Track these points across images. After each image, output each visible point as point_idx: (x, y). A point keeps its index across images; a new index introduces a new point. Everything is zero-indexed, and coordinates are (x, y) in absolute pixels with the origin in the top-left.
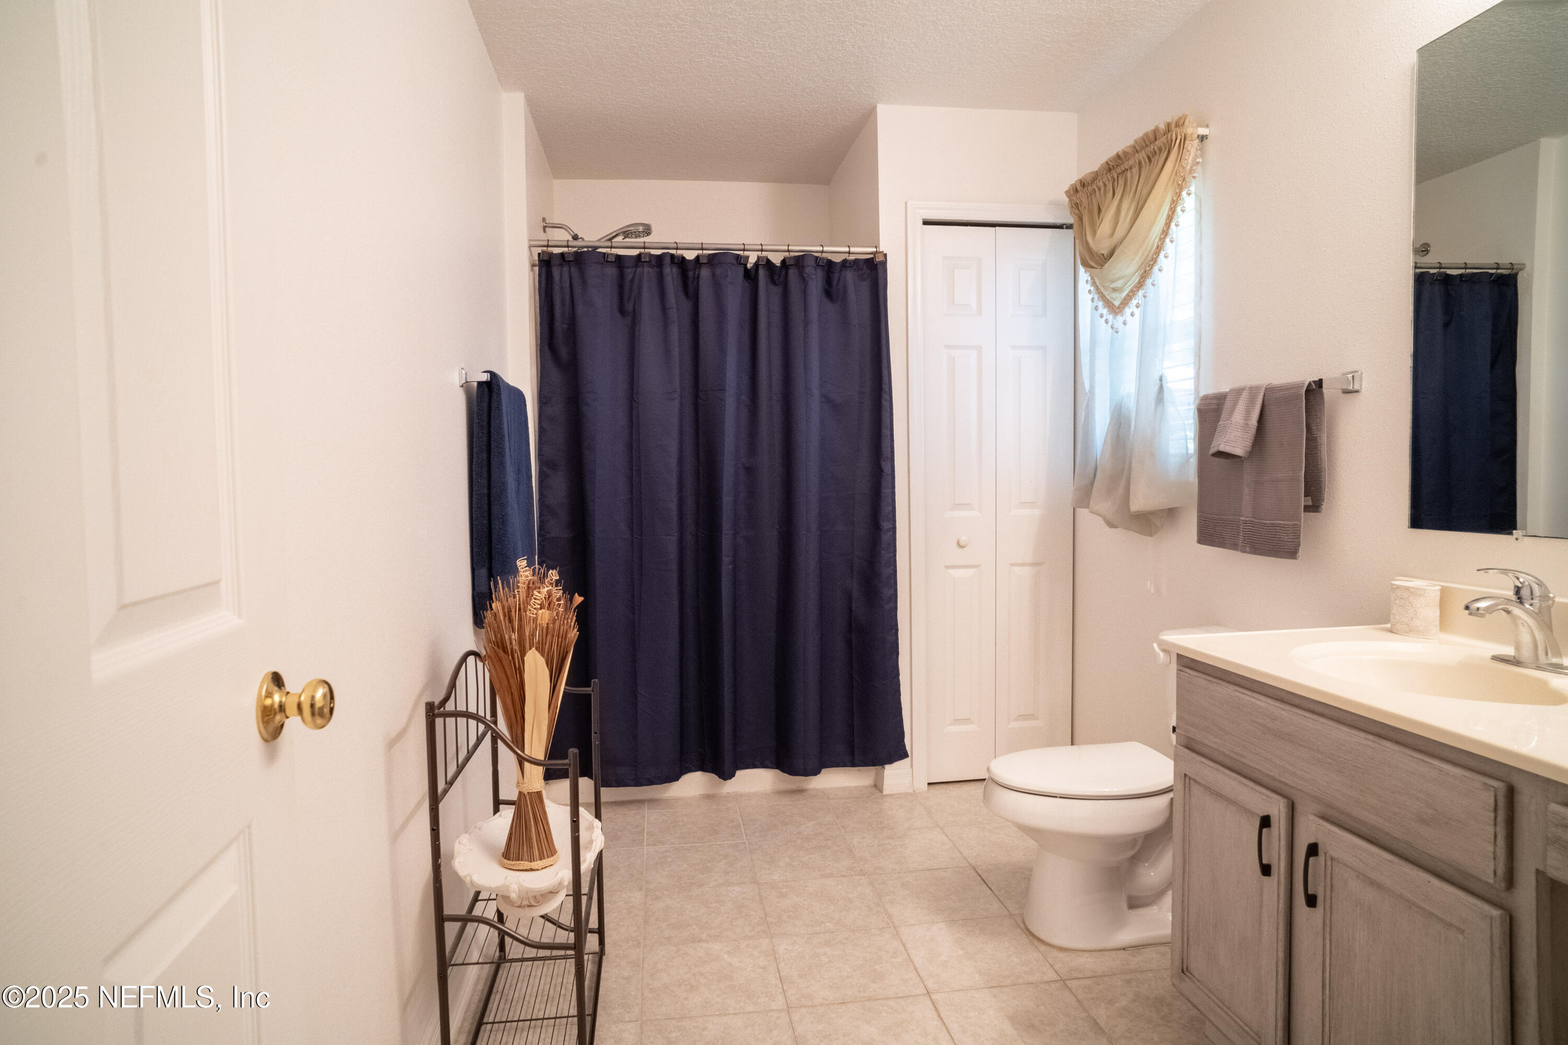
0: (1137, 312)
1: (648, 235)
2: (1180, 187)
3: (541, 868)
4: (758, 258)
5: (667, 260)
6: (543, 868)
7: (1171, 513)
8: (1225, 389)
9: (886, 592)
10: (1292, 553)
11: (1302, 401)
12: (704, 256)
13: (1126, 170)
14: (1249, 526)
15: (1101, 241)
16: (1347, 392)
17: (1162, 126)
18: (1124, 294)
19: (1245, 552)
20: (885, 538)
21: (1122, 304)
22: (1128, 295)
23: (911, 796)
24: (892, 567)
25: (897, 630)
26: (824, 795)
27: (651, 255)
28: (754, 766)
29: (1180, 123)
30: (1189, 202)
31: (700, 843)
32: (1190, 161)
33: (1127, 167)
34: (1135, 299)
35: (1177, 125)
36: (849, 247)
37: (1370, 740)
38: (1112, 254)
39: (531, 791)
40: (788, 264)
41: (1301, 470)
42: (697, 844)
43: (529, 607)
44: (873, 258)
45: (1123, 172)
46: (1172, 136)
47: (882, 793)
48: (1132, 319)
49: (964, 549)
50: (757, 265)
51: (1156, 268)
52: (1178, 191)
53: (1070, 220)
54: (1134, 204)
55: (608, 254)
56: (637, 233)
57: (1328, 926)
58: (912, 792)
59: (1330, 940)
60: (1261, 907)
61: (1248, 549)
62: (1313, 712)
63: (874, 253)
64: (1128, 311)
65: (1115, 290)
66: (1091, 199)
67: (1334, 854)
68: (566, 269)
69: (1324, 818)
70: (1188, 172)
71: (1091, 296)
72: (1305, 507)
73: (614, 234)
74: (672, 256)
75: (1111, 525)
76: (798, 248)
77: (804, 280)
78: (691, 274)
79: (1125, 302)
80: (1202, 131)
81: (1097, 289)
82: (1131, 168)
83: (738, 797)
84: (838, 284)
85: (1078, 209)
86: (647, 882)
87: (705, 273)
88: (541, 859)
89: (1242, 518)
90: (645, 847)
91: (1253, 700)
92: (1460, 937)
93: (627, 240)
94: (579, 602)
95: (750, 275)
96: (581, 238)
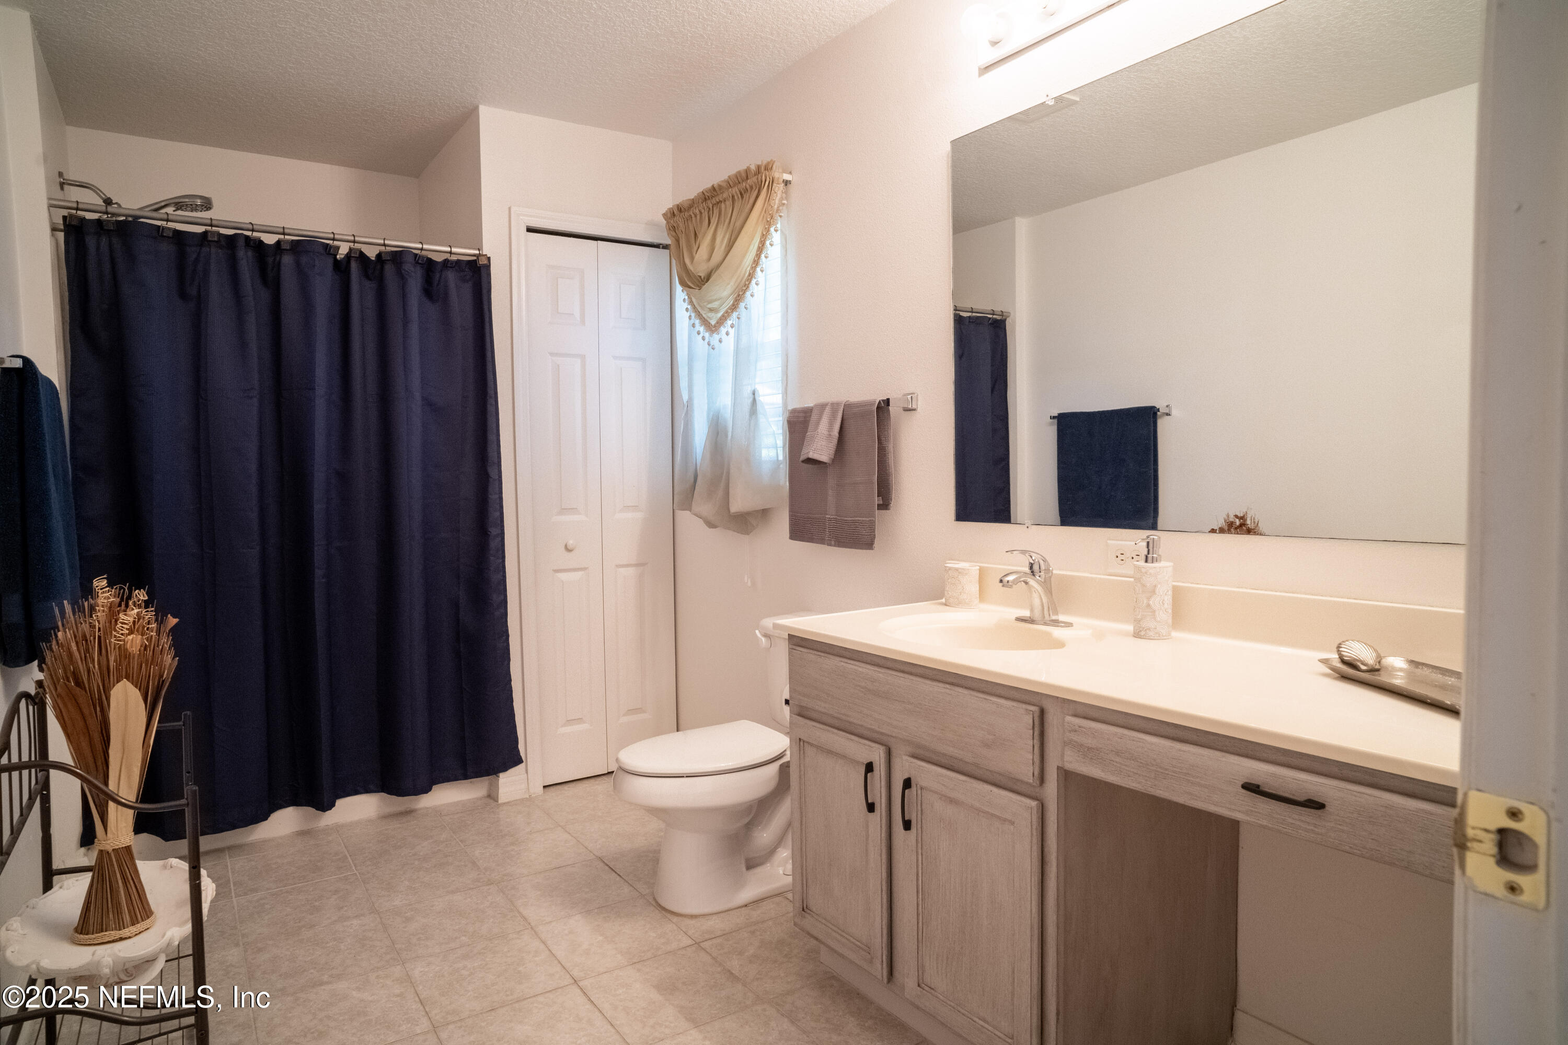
0: (732, 331)
1: (207, 210)
2: (768, 223)
4: (350, 249)
5: (241, 242)
6: (136, 935)
7: (764, 514)
8: (810, 404)
9: (495, 598)
10: (869, 545)
11: (874, 417)
12: (287, 241)
13: (721, 202)
14: (834, 523)
15: (700, 264)
16: (907, 410)
17: (753, 168)
18: (720, 315)
19: (830, 545)
20: (493, 544)
21: (717, 323)
22: (723, 316)
23: (528, 801)
24: (501, 573)
25: (508, 636)
26: (437, 812)
27: (219, 234)
28: (356, 792)
29: (768, 167)
30: (776, 237)
31: (303, 882)
32: (777, 202)
33: (721, 199)
34: (730, 320)
35: (766, 169)
36: (450, 247)
37: (947, 688)
38: (708, 277)
39: (117, 847)
40: (384, 259)
41: (874, 474)
42: (299, 885)
43: (114, 633)
44: (476, 260)
45: (718, 203)
46: (762, 177)
47: (497, 802)
48: (727, 338)
49: (573, 552)
50: (348, 256)
51: (748, 294)
52: (767, 227)
53: (667, 241)
54: (728, 233)
55: (164, 228)
56: (194, 206)
57: (920, 842)
58: (528, 797)
59: (922, 854)
60: (867, 839)
61: (833, 543)
62: (903, 672)
63: (478, 256)
64: (723, 330)
65: (711, 310)
66: (688, 223)
67: (924, 784)
68: (104, 240)
69: (914, 756)
70: (775, 211)
71: (688, 314)
72: (878, 505)
73: (163, 204)
74: (247, 237)
75: (711, 525)
76: (396, 243)
77: (402, 277)
78: (270, 260)
79: (721, 321)
80: (787, 177)
81: (694, 307)
82: (725, 201)
83: (337, 828)
84: (438, 285)
85: (675, 232)
86: (243, 936)
87: (287, 260)
88: (133, 924)
89: (827, 516)
90: (234, 899)
91: (856, 668)
92: (1014, 827)
93: (179, 212)
94: (174, 624)
95: (341, 268)
96: (116, 203)
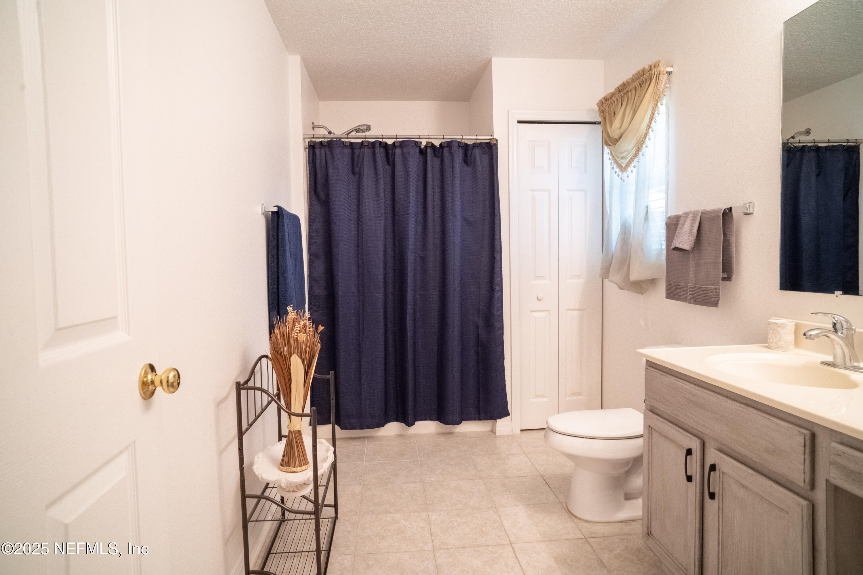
0: (634, 170)
1: (369, 131)
2: (657, 100)
3: (300, 471)
4: (427, 143)
5: (378, 145)
6: (301, 471)
7: (653, 282)
8: (681, 213)
9: (497, 325)
10: (715, 304)
11: (721, 219)
12: (398, 142)
13: (628, 91)
14: (693, 289)
15: (614, 130)
16: (746, 214)
17: (647, 67)
18: (627, 160)
19: (691, 303)
20: (497, 295)
21: (626, 165)
22: (629, 161)
23: (511, 437)
24: (501, 311)
25: (503, 346)
26: (463, 435)
27: (368, 142)
28: (426, 419)
29: (656, 65)
30: (662, 109)
31: (394, 460)
32: (662, 86)
33: (629, 90)
34: (633, 163)
35: (655, 66)
36: (477, 136)
37: (742, 407)
38: (621, 137)
39: (295, 430)
40: (443, 146)
41: (720, 258)
42: (393, 461)
43: (293, 332)
44: (490, 142)
45: (627, 92)
46: (652, 72)
47: (495, 434)
48: (631, 174)
49: (541, 301)
50: (426, 147)
51: (644, 146)
52: (656, 103)
53: (599, 119)
54: (632, 111)
55: (346, 142)
56: (363, 130)
57: (721, 510)
58: (512, 434)
59: (722, 518)
60: (687, 500)
61: (692, 302)
62: (714, 392)
63: (491, 139)
64: (629, 169)
65: (622, 158)
66: (610, 107)
67: (724, 471)
68: (323, 150)
69: (720, 450)
70: (661, 92)
71: (610, 161)
72: (722, 278)
73: (351, 131)
74: (380, 142)
75: (621, 288)
76: (449, 137)
77: (451, 154)
78: (390, 152)
79: (628, 165)
80: (669, 69)
81: (613, 157)
82: (631, 90)
83: (416, 436)
84: (470, 157)
85: (603, 113)
86: (364, 481)
87: (398, 151)
88: (300, 466)
89: (689, 284)
90: (364, 462)
91: (683, 385)
92: (787, 516)
93: (358, 134)
94: (322, 330)
95: (423, 152)
96: (333, 133)
